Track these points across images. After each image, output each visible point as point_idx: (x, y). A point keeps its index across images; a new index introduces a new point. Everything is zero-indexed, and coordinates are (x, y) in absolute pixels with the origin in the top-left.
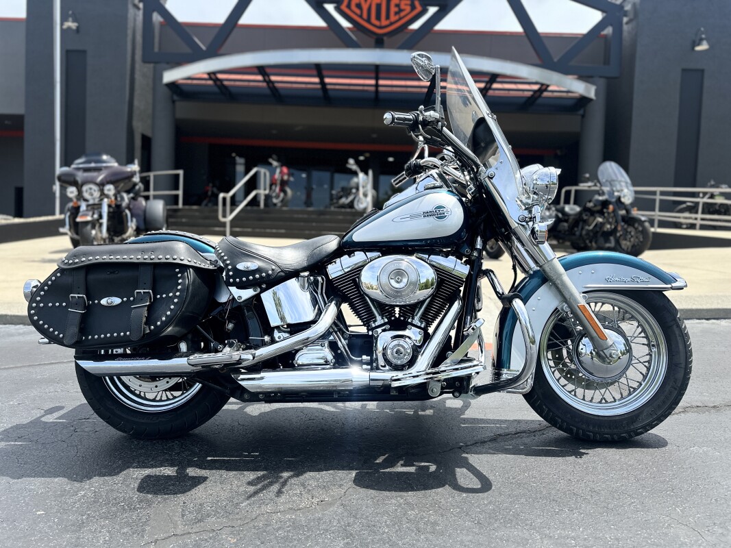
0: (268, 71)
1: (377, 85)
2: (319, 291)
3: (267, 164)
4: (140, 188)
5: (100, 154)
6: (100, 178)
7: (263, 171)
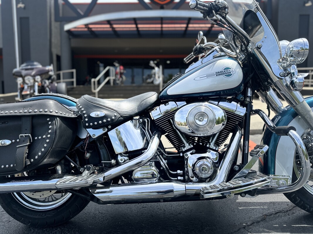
0: (112, 22)
1: (162, 27)
2: (146, 129)
3: (113, 65)
4: (54, 78)
5: (33, 62)
6: (33, 73)
7: (112, 69)
